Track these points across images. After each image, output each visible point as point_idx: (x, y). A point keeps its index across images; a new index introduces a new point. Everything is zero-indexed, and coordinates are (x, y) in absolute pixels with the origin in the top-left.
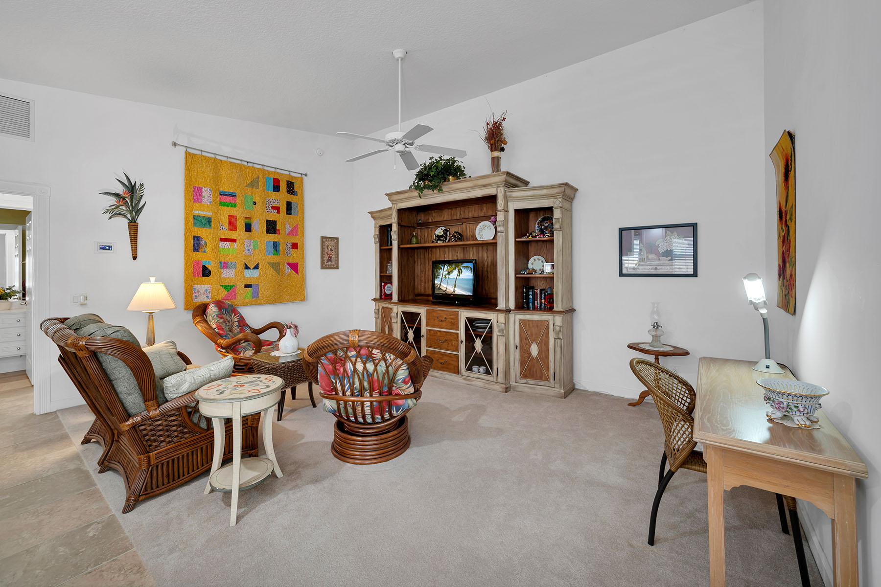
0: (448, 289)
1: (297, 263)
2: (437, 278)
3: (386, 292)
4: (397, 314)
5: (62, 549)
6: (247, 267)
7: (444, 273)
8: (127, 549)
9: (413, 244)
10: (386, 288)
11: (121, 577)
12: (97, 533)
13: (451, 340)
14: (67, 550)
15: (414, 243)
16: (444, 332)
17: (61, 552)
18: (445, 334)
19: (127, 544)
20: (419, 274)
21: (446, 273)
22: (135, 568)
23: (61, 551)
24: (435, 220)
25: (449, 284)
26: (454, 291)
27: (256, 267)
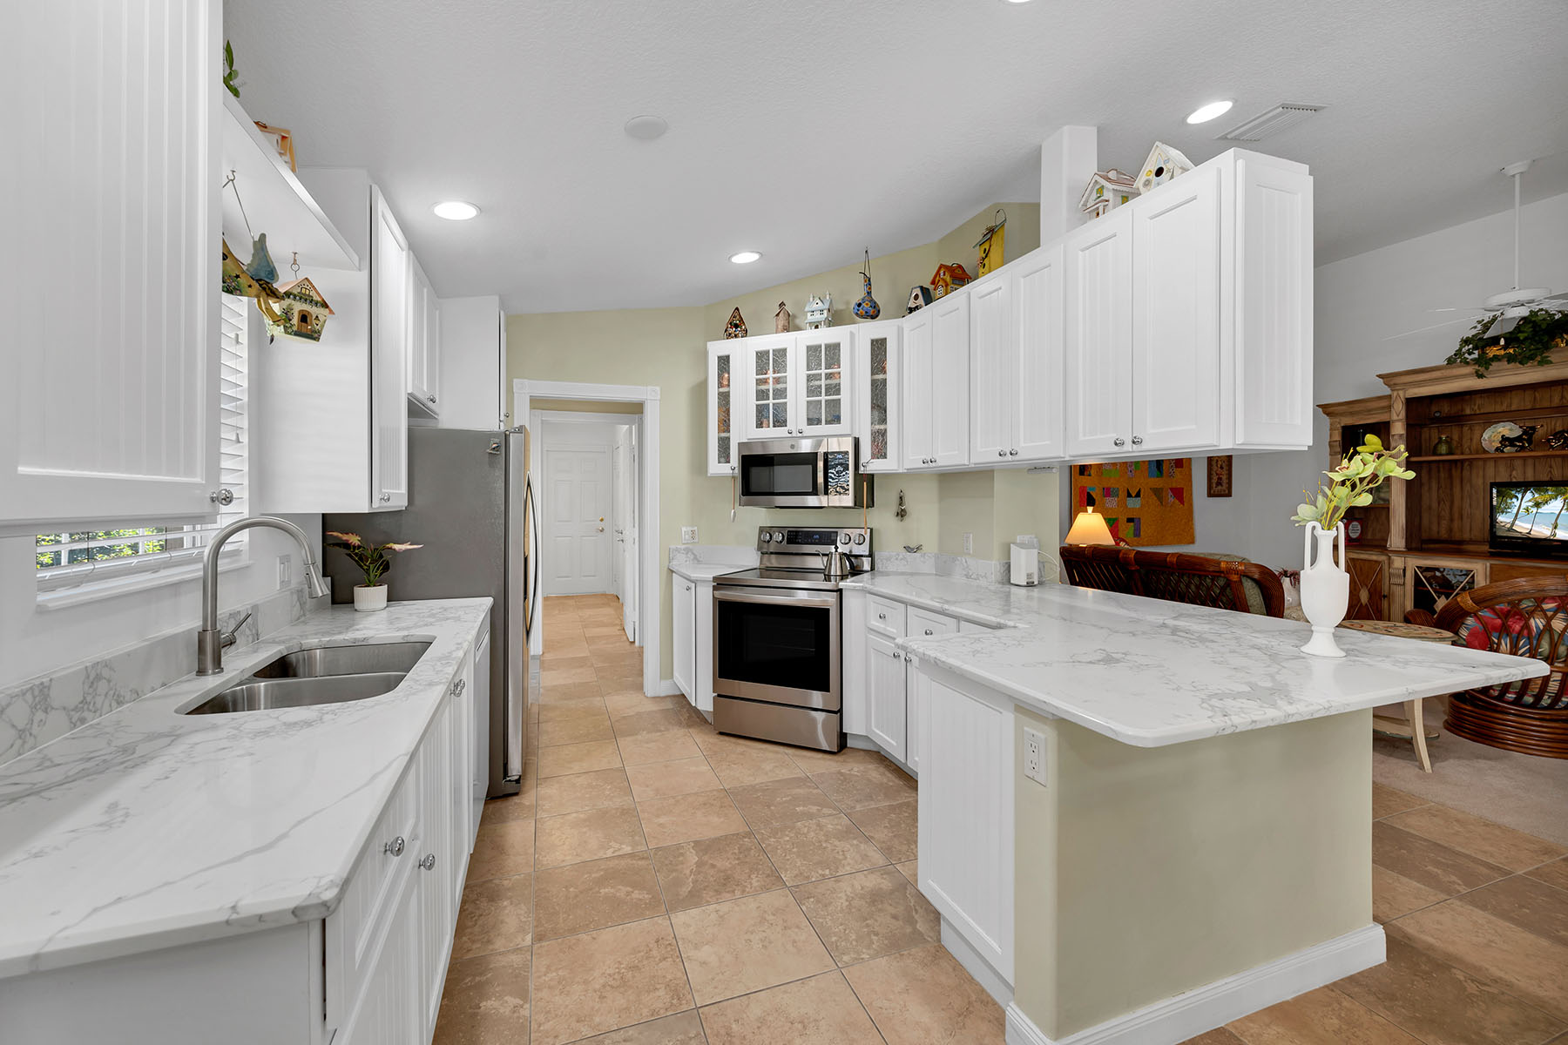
0: (1535, 531)
1: (1183, 489)
2: (1503, 512)
3: (1351, 535)
4: (1404, 570)
6: (1129, 495)
7: (1524, 505)
9: (1441, 455)
10: (1350, 527)
15: (1444, 452)
20: (1435, 505)
21: (1531, 504)
24: (1482, 411)
27: (1138, 495)
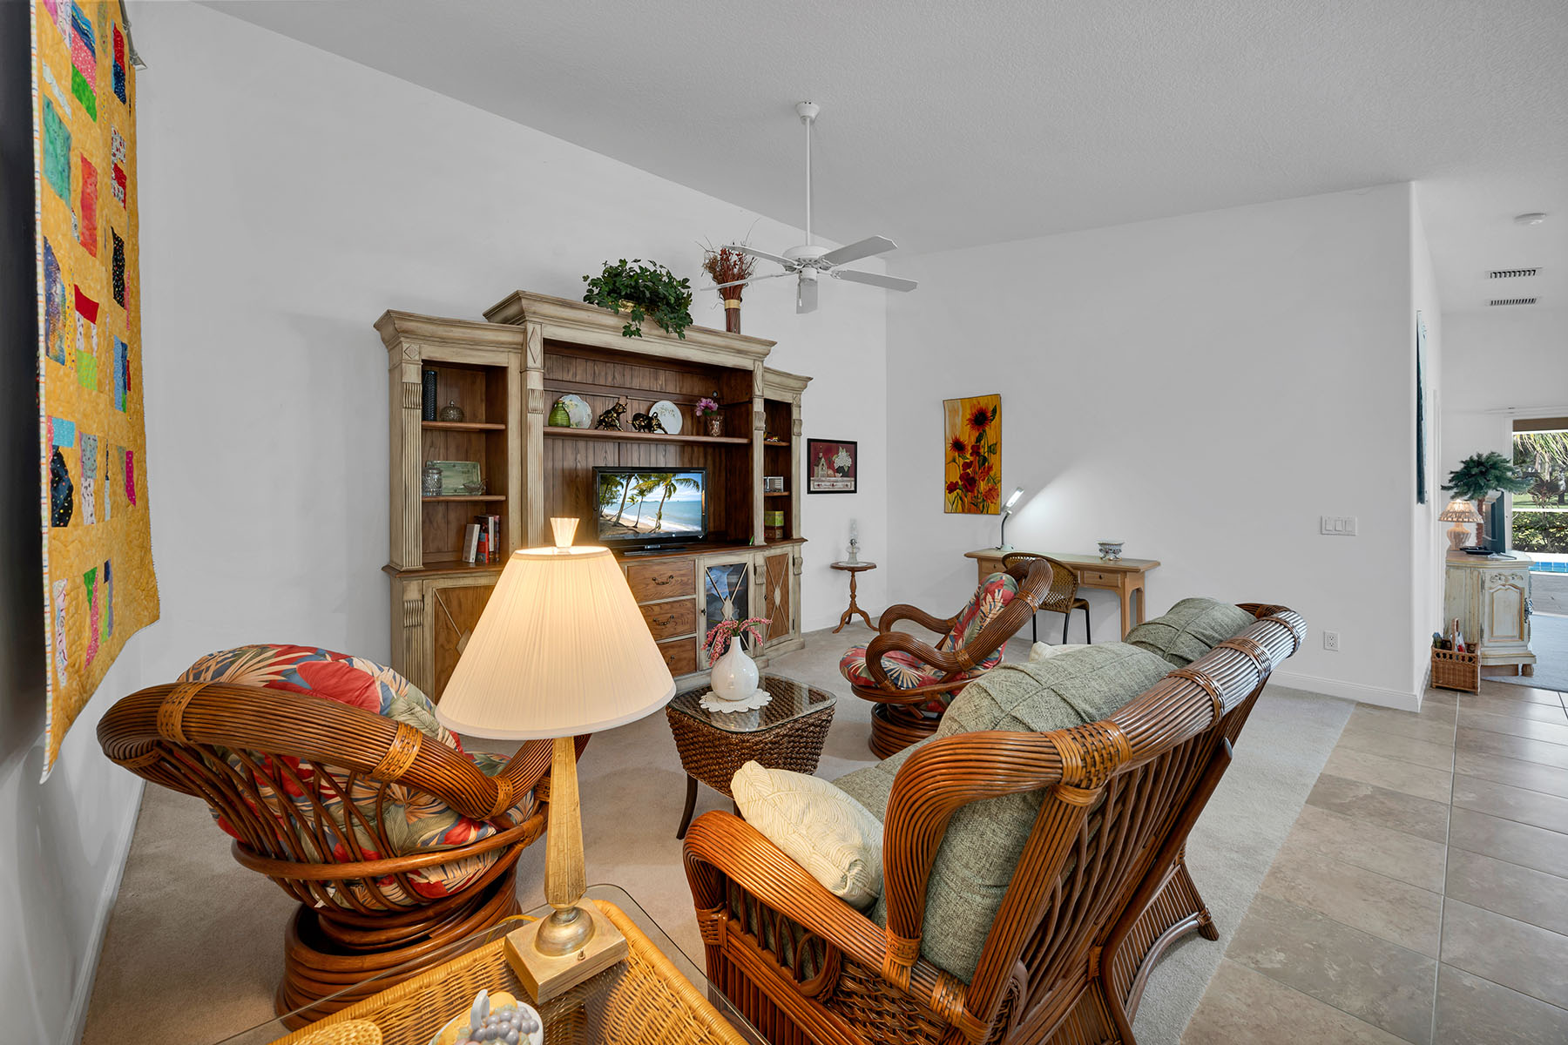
2: (608, 503)
5: (1331, 973)
7: (629, 494)
8: (1264, 898)
11: (1299, 881)
12: (1274, 950)
13: (682, 615)
14: (1326, 965)
16: (667, 603)
17: (1335, 970)
18: (669, 607)
19: (1258, 903)
21: (636, 492)
22: (1279, 876)
23: (1334, 972)
25: (644, 514)
26: (659, 527)
